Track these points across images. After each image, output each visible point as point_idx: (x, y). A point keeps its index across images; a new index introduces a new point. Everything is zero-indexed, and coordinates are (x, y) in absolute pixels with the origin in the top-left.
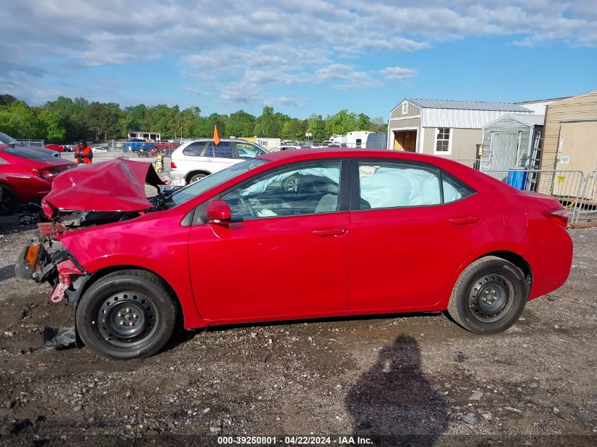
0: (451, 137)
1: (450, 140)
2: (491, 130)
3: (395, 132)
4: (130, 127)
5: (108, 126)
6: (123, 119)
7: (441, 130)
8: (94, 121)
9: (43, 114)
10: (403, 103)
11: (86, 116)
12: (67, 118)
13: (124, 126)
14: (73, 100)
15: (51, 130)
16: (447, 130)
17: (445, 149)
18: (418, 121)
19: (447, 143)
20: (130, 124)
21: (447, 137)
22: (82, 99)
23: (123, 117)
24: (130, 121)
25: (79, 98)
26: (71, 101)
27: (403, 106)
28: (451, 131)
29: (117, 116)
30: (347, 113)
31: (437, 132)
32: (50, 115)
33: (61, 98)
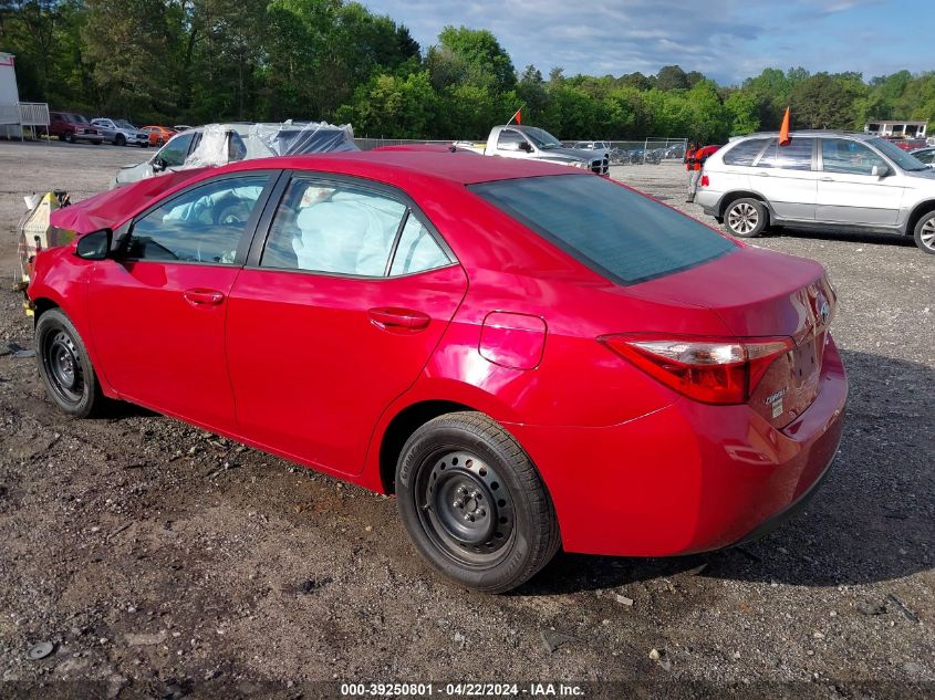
4: (872, 112)
5: (832, 114)
6: (863, 100)
8: (810, 104)
9: (733, 97)
11: (799, 98)
12: (768, 102)
13: (863, 112)
14: (786, 72)
15: (739, 122)
20: (873, 108)
22: (801, 69)
23: (863, 96)
24: (874, 103)
25: (796, 68)
26: (782, 75)
29: (853, 95)
32: (742, 100)
33: (769, 71)
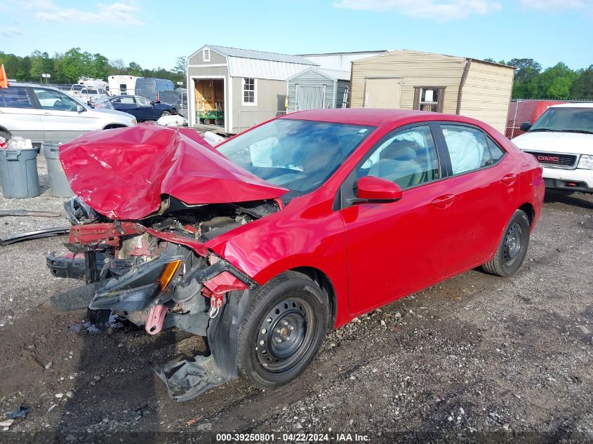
0: (256, 87)
1: (255, 91)
2: (295, 82)
3: (195, 80)
7: (247, 80)
10: (204, 49)
16: (252, 81)
17: (252, 100)
18: (225, 70)
19: (252, 94)
21: (252, 88)
27: (204, 53)
28: (256, 82)
30: (80, 51)
31: (244, 82)
